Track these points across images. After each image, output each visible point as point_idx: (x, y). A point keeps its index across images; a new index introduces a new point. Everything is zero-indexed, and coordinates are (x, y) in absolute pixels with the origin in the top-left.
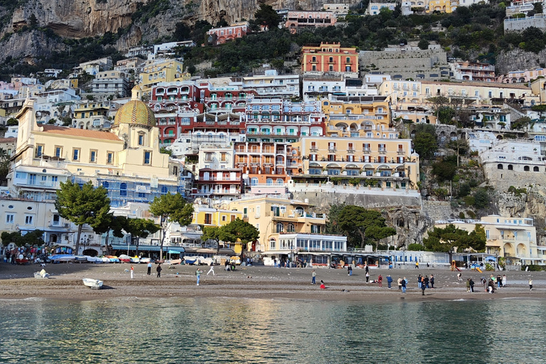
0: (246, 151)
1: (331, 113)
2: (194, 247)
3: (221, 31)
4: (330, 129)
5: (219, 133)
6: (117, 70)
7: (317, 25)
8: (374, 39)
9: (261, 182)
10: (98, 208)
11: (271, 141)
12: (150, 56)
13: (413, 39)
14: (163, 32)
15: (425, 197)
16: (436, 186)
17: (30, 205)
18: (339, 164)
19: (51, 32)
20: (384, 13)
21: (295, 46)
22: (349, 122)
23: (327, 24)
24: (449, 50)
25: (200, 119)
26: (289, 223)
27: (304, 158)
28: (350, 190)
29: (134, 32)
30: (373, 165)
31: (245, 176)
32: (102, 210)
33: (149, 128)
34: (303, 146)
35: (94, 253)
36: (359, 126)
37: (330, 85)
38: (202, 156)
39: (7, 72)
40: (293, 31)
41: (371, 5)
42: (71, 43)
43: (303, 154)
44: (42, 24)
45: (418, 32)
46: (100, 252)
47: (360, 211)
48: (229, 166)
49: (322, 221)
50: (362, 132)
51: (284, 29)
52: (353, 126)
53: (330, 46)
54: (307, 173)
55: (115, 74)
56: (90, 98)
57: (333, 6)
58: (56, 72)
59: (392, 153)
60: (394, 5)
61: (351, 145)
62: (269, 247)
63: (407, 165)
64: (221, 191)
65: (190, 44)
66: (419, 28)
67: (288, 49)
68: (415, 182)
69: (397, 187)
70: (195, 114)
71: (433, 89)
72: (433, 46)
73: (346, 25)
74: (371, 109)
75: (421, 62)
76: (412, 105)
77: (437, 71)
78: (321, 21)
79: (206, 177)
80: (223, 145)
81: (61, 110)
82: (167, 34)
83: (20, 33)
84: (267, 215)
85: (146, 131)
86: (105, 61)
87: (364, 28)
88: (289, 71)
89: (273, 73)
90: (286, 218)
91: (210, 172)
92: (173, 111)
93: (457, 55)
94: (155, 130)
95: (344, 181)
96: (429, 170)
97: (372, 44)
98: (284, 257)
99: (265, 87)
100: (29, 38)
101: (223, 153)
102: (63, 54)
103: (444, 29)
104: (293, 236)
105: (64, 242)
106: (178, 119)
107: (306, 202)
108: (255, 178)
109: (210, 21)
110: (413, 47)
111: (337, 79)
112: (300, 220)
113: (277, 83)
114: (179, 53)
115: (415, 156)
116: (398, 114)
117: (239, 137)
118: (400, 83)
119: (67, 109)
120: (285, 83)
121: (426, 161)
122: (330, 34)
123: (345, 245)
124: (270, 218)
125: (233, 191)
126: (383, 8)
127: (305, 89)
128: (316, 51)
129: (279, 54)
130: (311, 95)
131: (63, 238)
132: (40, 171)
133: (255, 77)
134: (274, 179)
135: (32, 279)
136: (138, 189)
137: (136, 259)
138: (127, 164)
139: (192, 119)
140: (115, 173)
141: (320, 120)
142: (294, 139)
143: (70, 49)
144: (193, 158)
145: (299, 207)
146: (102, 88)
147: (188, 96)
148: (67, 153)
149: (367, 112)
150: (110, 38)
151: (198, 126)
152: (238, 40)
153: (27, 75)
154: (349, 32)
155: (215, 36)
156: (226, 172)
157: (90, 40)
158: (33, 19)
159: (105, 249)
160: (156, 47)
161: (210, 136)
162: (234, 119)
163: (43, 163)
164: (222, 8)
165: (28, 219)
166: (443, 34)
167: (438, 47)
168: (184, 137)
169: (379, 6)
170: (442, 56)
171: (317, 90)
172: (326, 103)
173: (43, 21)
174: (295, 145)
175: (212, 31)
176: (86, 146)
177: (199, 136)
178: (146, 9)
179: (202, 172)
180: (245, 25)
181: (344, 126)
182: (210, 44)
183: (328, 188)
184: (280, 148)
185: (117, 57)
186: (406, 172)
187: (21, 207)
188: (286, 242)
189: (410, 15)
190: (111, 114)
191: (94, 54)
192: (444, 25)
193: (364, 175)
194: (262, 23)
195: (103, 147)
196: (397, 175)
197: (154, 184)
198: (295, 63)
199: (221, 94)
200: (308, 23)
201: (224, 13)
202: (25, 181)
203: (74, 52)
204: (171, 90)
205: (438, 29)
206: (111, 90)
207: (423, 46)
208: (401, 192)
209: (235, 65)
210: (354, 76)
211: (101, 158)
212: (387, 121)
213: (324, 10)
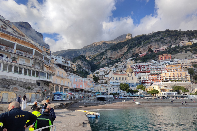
0: (151, 76)
1: (168, 67)
2: (145, 95)
3: (141, 54)
4: (168, 71)
5: (145, 73)
6: (122, 64)
7: (161, 51)
8: (174, 52)
9: (155, 82)
10: (127, 88)
11: (156, 74)
12: (128, 61)
13: (183, 51)
14: (129, 56)
15: (192, 83)
16: (194, 81)
17: (114, 88)
18: (172, 78)
19: (109, 59)
20: (176, 47)
21: (157, 55)
22: (173, 69)
23: (163, 51)
24: (192, 52)
25: (140, 71)
26: (164, 90)
27: (164, 77)
28: (175, 83)
29: (124, 57)
30: (179, 77)
31: (151, 81)
32: (128, 88)
33: (133, 73)
34: (163, 74)
35: (126, 97)
36: (175, 70)
37: (166, 62)
38: (142, 78)
39: (103, 66)
40: (156, 53)
41: (172, 46)
42: (113, 60)
43: (163, 76)
44: (108, 58)
45: (184, 50)
46: (127, 96)
47: (180, 87)
48: (148, 79)
49: (171, 89)
50: (176, 71)
51: (154, 53)
52: (173, 70)
53: (165, 54)
54: (164, 80)
55: (122, 65)
56: (118, 69)
57: (164, 47)
58: (111, 66)
59: (184, 75)
60: (178, 45)
61: (174, 73)
62: (160, 95)
63: (187, 77)
64: (147, 84)
65: (135, 58)
66: (184, 49)
67: (156, 56)
68: (190, 80)
69: (186, 82)
70: (139, 70)
71: (190, 61)
72: (188, 52)
73: (167, 50)
74: (177, 66)
75: (186, 55)
76: (185, 64)
77: (190, 57)
78: (162, 50)
79: (144, 82)
80: (146, 75)
81: (114, 72)
82: (130, 57)
83: (104, 60)
84: (159, 88)
85: (132, 73)
86: (119, 63)
87: (172, 50)
88: (156, 61)
89: (153, 61)
90: (163, 89)
91: (144, 81)
92: (135, 70)
93: (194, 53)
94: (134, 73)
95: (173, 81)
96: (192, 78)
97: (174, 53)
98: (163, 97)
99: (154, 64)
100: (106, 60)
101: (146, 77)
102: (112, 63)
103: (191, 48)
104: (166, 93)
105: (120, 95)
106: (136, 71)
107: (167, 85)
108: (153, 81)
109: (138, 53)
110: (183, 53)
111: (168, 61)
112: (166, 89)
113: (155, 63)
114: (133, 59)
115: (189, 75)
116: (183, 67)
117: (149, 74)
118: (182, 60)
119: (115, 71)
120: (156, 63)
121: (191, 76)
122: (164, 52)
123: (177, 94)
124: (160, 89)
125: (149, 84)
126: (175, 46)
127: (161, 63)
128: (162, 56)
129: (154, 57)
130: (162, 64)
131: (120, 94)
132: (114, 82)
133: (150, 62)
134: (157, 81)
135: (122, 102)
136: (132, 84)
137: (136, 98)
138: (129, 80)
139: (139, 71)
140: (128, 81)
141: (166, 69)
142: (161, 73)
143: (113, 62)
144: (140, 78)
145: (165, 87)
146: (120, 67)
147: (138, 67)
148: (118, 78)
149: (176, 67)
150: (120, 59)
151: (140, 72)
152: (145, 56)
153: (106, 67)
154: (168, 51)
155: (140, 56)
156: (148, 80)
157: (116, 60)
158: (106, 57)
159: (128, 96)
160: (129, 59)
161: (143, 74)
162: (147, 70)
163: (114, 80)
164: (140, 50)
165: (114, 91)
166: (190, 49)
167: (190, 52)
168: (138, 75)
169: (174, 45)
170: (191, 54)
171: (163, 63)
172: (167, 65)
173: (108, 57)
174: (161, 74)
175: (139, 55)
176: (121, 77)
177: (141, 74)
178: (126, 53)
179: (142, 81)
180: (146, 53)
181: (171, 70)
182: (139, 57)
183: (170, 82)
184: (158, 75)
185: (121, 62)
186: (187, 78)
187: (112, 88)
188: (164, 94)
189: (182, 46)
190: (123, 71)
191: (117, 62)
192: (190, 47)
193: (177, 79)
194: (149, 52)
195: (124, 77)
196: (185, 79)
197: (135, 83)
198: (157, 59)
199: (144, 66)
200: (159, 51)
201: (141, 51)
202: (112, 84)
203: (114, 62)
204: (134, 66)
205: (189, 48)
206: (122, 67)
207: (186, 52)
208: (186, 83)
209: (145, 60)
210: (171, 60)
211: (124, 79)
212: (181, 68)
213: (162, 48)
